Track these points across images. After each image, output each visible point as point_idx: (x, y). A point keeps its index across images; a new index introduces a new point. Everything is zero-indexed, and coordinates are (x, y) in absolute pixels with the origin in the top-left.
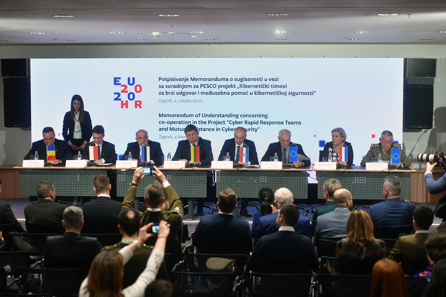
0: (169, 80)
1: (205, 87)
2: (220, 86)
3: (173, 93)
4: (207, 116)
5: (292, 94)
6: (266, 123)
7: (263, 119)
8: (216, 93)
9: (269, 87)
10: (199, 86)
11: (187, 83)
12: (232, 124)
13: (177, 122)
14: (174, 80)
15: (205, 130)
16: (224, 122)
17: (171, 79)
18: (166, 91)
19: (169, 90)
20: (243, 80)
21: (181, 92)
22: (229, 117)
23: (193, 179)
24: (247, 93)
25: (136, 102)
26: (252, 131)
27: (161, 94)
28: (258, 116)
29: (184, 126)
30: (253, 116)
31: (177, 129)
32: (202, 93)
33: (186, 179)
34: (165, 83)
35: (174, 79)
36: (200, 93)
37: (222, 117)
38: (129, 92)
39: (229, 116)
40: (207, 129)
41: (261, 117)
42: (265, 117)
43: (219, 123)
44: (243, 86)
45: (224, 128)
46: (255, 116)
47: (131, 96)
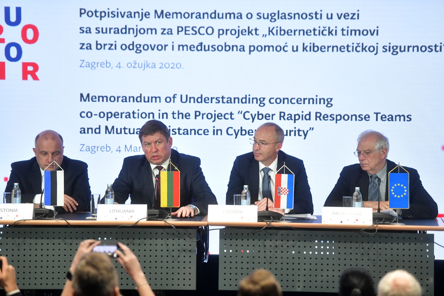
0: (103, 14)
1: (187, 32)
2: (222, 32)
3: (112, 47)
4: (192, 100)
5: (392, 50)
6: (329, 118)
7: (323, 109)
8: (214, 48)
9: (336, 34)
10: (175, 31)
11: (146, 23)
12: (249, 119)
13: (122, 114)
14: (114, 15)
15: (187, 132)
16: (231, 114)
17: (108, 12)
18: (97, 42)
19: (103, 39)
21: (133, 44)
22: (242, 103)
23: (165, 248)
24: (286, 49)
25: (25, 65)
26: (295, 135)
27: (85, 47)
28: (311, 101)
29: (141, 123)
30: (299, 101)
31: (123, 130)
32: (181, 47)
33: (148, 247)
34: (94, 22)
35: (116, 14)
36: (176, 48)
37: (227, 102)
38: (7, 42)
39: (244, 100)
40: (191, 130)
41: (316, 103)
42: (326, 102)
43: (220, 118)
44: (277, 30)
45: (232, 128)
46: (302, 102)
47: (13, 52)
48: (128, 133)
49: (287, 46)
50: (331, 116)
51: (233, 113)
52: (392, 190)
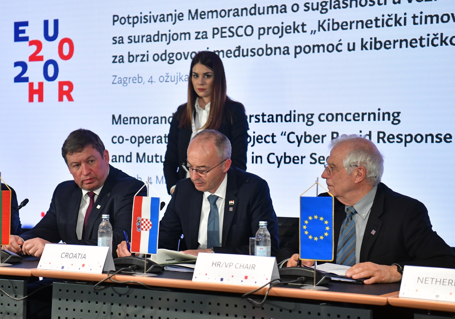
1: (224, 35)
2: (264, 31)
3: (144, 58)
6: (396, 139)
7: (387, 127)
8: (254, 52)
9: (405, 24)
10: (210, 35)
11: (180, 27)
12: (294, 142)
13: (153, 138)
14: (146, 19)
16: (273, 136)
17: (141, 17)
18: (129, 53)
19: (137, 49)
20: (328, 7)
21: (165, 54)
22: (286, 121)
24: (339, 48)
25: (61, 84)
27: (117, 60)
28: (372, 116)
30: (356, 117)
31: (154, 158)
34: (126, 30)
35: (148, 18)
37: (269, 121)
38: (46, 59)
39: (288, 118)
41: (379, 120)
42: (392, 118)
43: (260, 141)
44: (329, 24)
45: (274, 154)
46: (360, 118)
47: (51, 70)
48: (160, 162)
49: (341, 44)
50: (397, 137)
51: (275, 135)
52: (305, 227)
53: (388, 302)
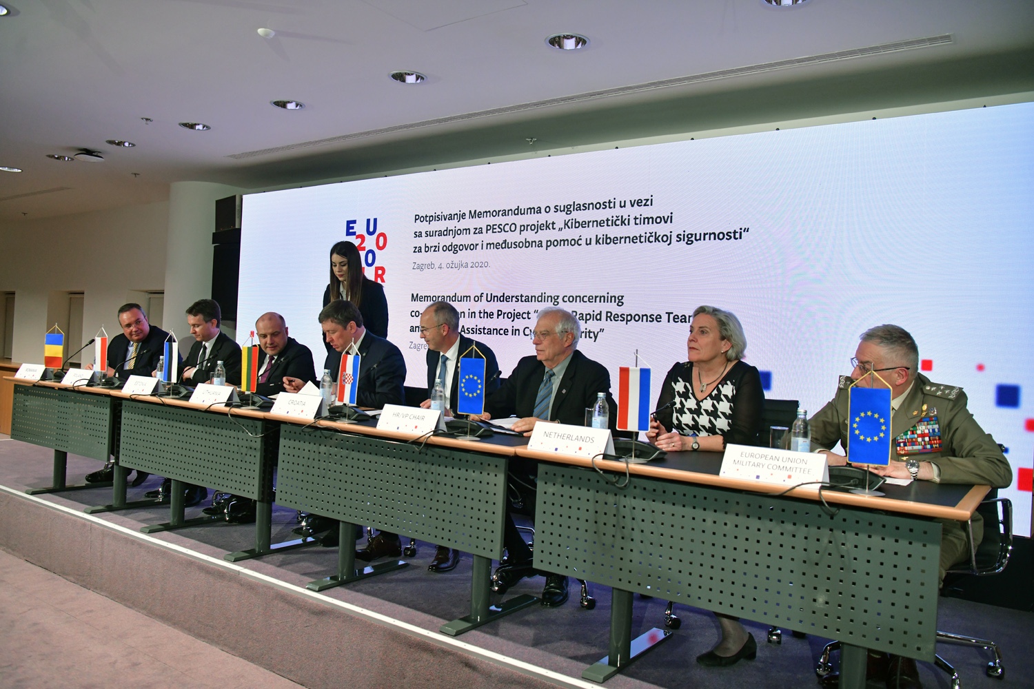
0: (431, 219)
1: (494, 231)
2: (524, 228)
3: (436, 249)
4: (496, 299)
6: (620, 318)
7: (613, 308)
8: (517, 245)
9: (629, 224)
10: (484, 230)
11: (463, 224)
14: (438, 218)
15: (490, 332)
16: (528, 313)
17: (435, 216)
18: (426, 245)
19: (432, 241)
20: (572, 209)
21: (452, 246)
22: (538, 301)
24: (579, 243)
25: (377, 269)
26: (586, 337)
27: (417, 250)
28: (602, 299)
30: (590, 299)
32: (489, 246)
34: (424, 227)
35: (440, 217)
36: (485, 246)
37: (525, 301)
38: (366, 250)
39: (540, 299)
40: (494, 329)
41: (608, 302)
42: (617, 301)
43: (518, 317)
44: (572, 223)
45: (528, 328)
46: (594, 300)
47: (370, 257)
50: (621, 316)
52: (462, 385)
53: (515, 453)
